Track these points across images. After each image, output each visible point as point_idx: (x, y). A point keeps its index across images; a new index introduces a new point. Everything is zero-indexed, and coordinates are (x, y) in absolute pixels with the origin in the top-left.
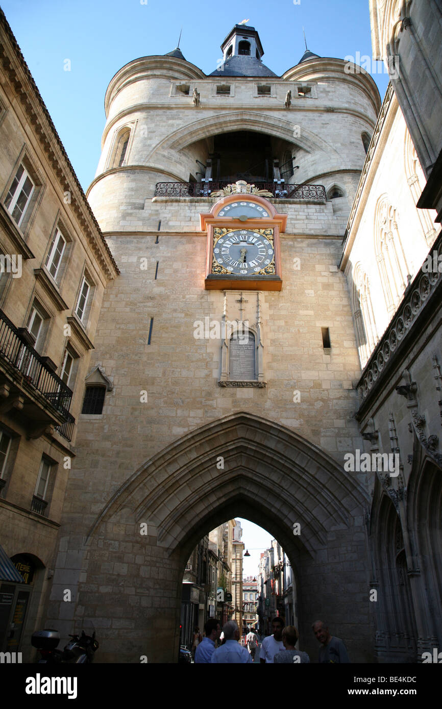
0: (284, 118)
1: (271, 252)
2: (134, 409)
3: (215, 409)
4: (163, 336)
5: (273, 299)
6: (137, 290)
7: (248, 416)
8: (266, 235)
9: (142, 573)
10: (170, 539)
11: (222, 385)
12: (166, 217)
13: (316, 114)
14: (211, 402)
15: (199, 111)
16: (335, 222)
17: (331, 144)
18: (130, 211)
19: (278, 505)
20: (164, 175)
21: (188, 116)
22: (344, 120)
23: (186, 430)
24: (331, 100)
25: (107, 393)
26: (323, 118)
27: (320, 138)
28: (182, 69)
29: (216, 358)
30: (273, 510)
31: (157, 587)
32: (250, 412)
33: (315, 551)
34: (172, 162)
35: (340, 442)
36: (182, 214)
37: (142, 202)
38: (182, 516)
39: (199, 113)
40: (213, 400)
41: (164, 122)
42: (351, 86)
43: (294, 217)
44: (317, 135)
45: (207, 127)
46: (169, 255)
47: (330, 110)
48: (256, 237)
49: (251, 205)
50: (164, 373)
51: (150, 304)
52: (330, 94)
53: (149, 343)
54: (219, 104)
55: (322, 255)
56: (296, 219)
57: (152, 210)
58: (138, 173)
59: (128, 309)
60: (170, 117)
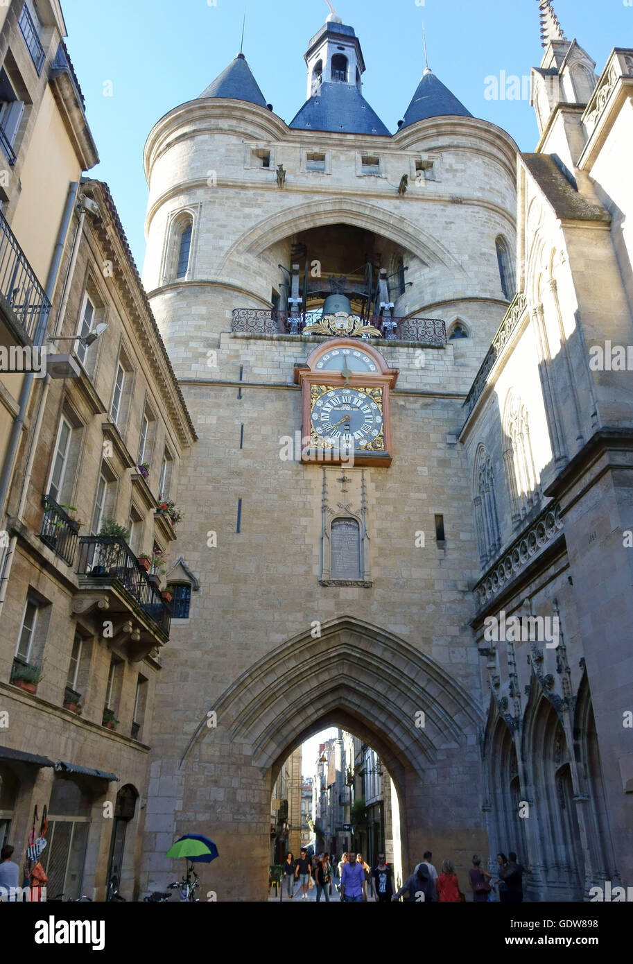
0: (396, 212)
1: (379, 419)
2: (225, 612)
3: (316, 612)
4: (254, 522)
5: (380, 478)
6: (219, 462)
7: (353, 621)
8: (374, 397)
9: (238, 798)
10: (265, 757)
11: (323, 584)
12: (249, 361)
13: (438, 207)
14: (312, 604)
15: (283, 194)
16: (456, 374)
17: (456, 256)
18: (202, 350)
19: (383, 718)
20: (241, 295)
21: (269, 202)
22: (475, 217)
23: (284, 636)
24: (459, 185)
25: (192, 593)
26: (447, 213)
27: (442, 245)
28: (258, 120)
29: (316, 551)
30: (377, 723)
31: (253, 811)
32: (355, 616)
33: (423, 771)
34: (249, 274)
35: (453, 652)
36: (269, 358)
37: (216, 336)
38: (278, 731)
39: (283, 197)
40: (313, 601)
41: (238, 210)
42: (487, 160)
43: (407, 366)
44: (438, 241)
45: (294, 220)
46: (256, 415)
47: (457, 201)
48: (362, 399)
49: (355, 353)
50: (258, 568)
51: (237, 481)
52: (458, 174)
53: (238, 531)
54: (311, 186)
55: (438, 419)
56: (409, 369)
57: (230, 350)
58: (209, 293)
59: (210, 488)
60: (245, 202)
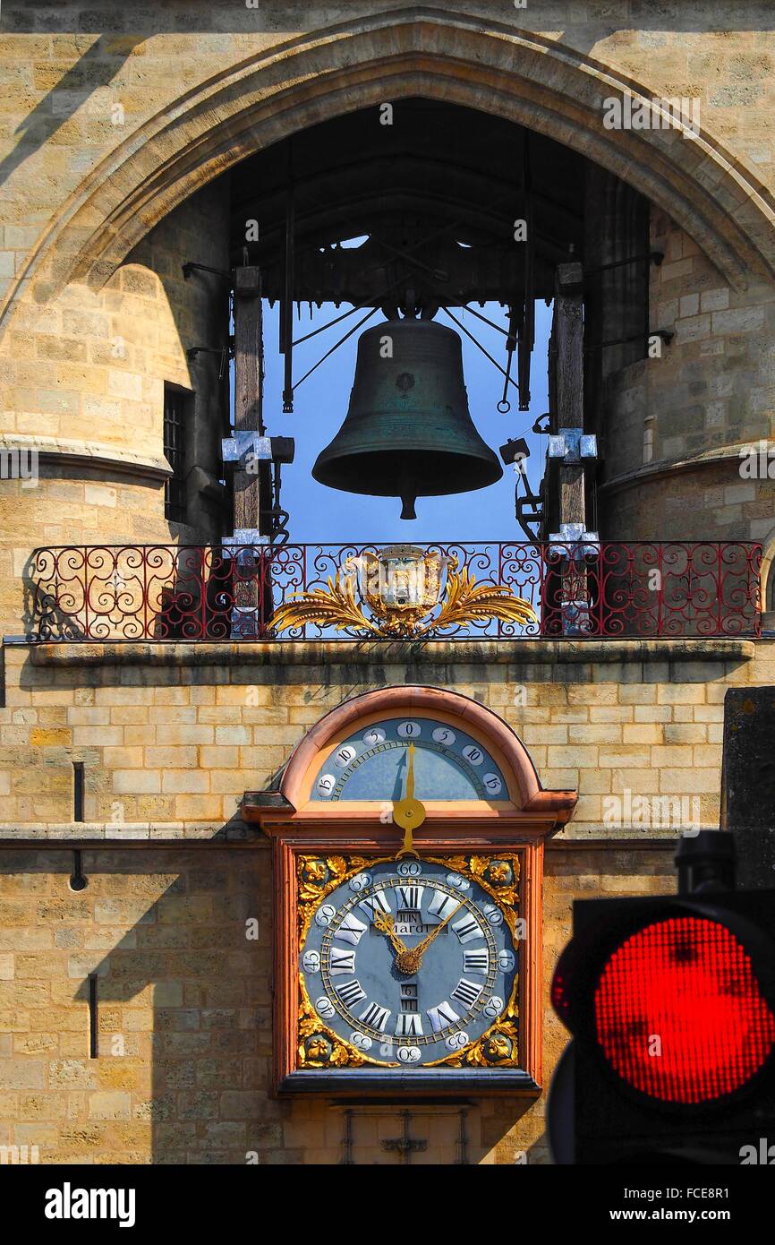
8: (493, 884)
12: (100, 749)
36: (164, 733)
43: (612, 734)
48: (455, 895)
49: (438, 733)
56: (620, 747)
57: (38, 709)
